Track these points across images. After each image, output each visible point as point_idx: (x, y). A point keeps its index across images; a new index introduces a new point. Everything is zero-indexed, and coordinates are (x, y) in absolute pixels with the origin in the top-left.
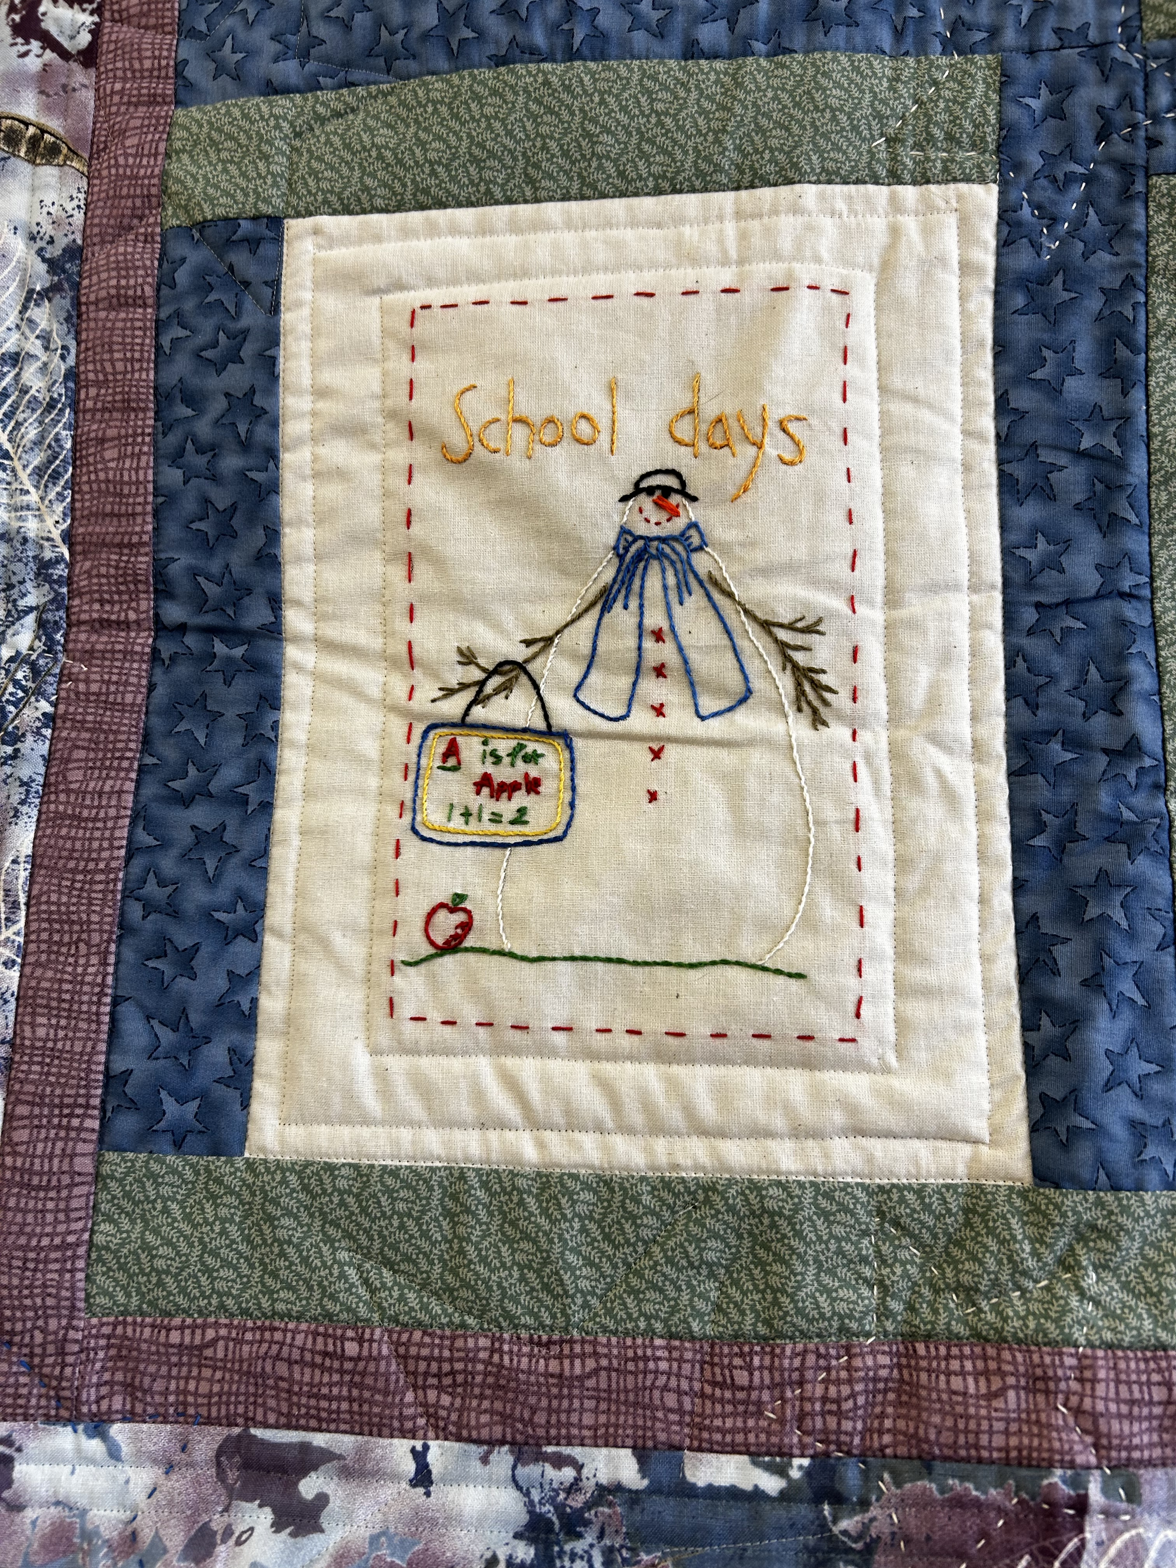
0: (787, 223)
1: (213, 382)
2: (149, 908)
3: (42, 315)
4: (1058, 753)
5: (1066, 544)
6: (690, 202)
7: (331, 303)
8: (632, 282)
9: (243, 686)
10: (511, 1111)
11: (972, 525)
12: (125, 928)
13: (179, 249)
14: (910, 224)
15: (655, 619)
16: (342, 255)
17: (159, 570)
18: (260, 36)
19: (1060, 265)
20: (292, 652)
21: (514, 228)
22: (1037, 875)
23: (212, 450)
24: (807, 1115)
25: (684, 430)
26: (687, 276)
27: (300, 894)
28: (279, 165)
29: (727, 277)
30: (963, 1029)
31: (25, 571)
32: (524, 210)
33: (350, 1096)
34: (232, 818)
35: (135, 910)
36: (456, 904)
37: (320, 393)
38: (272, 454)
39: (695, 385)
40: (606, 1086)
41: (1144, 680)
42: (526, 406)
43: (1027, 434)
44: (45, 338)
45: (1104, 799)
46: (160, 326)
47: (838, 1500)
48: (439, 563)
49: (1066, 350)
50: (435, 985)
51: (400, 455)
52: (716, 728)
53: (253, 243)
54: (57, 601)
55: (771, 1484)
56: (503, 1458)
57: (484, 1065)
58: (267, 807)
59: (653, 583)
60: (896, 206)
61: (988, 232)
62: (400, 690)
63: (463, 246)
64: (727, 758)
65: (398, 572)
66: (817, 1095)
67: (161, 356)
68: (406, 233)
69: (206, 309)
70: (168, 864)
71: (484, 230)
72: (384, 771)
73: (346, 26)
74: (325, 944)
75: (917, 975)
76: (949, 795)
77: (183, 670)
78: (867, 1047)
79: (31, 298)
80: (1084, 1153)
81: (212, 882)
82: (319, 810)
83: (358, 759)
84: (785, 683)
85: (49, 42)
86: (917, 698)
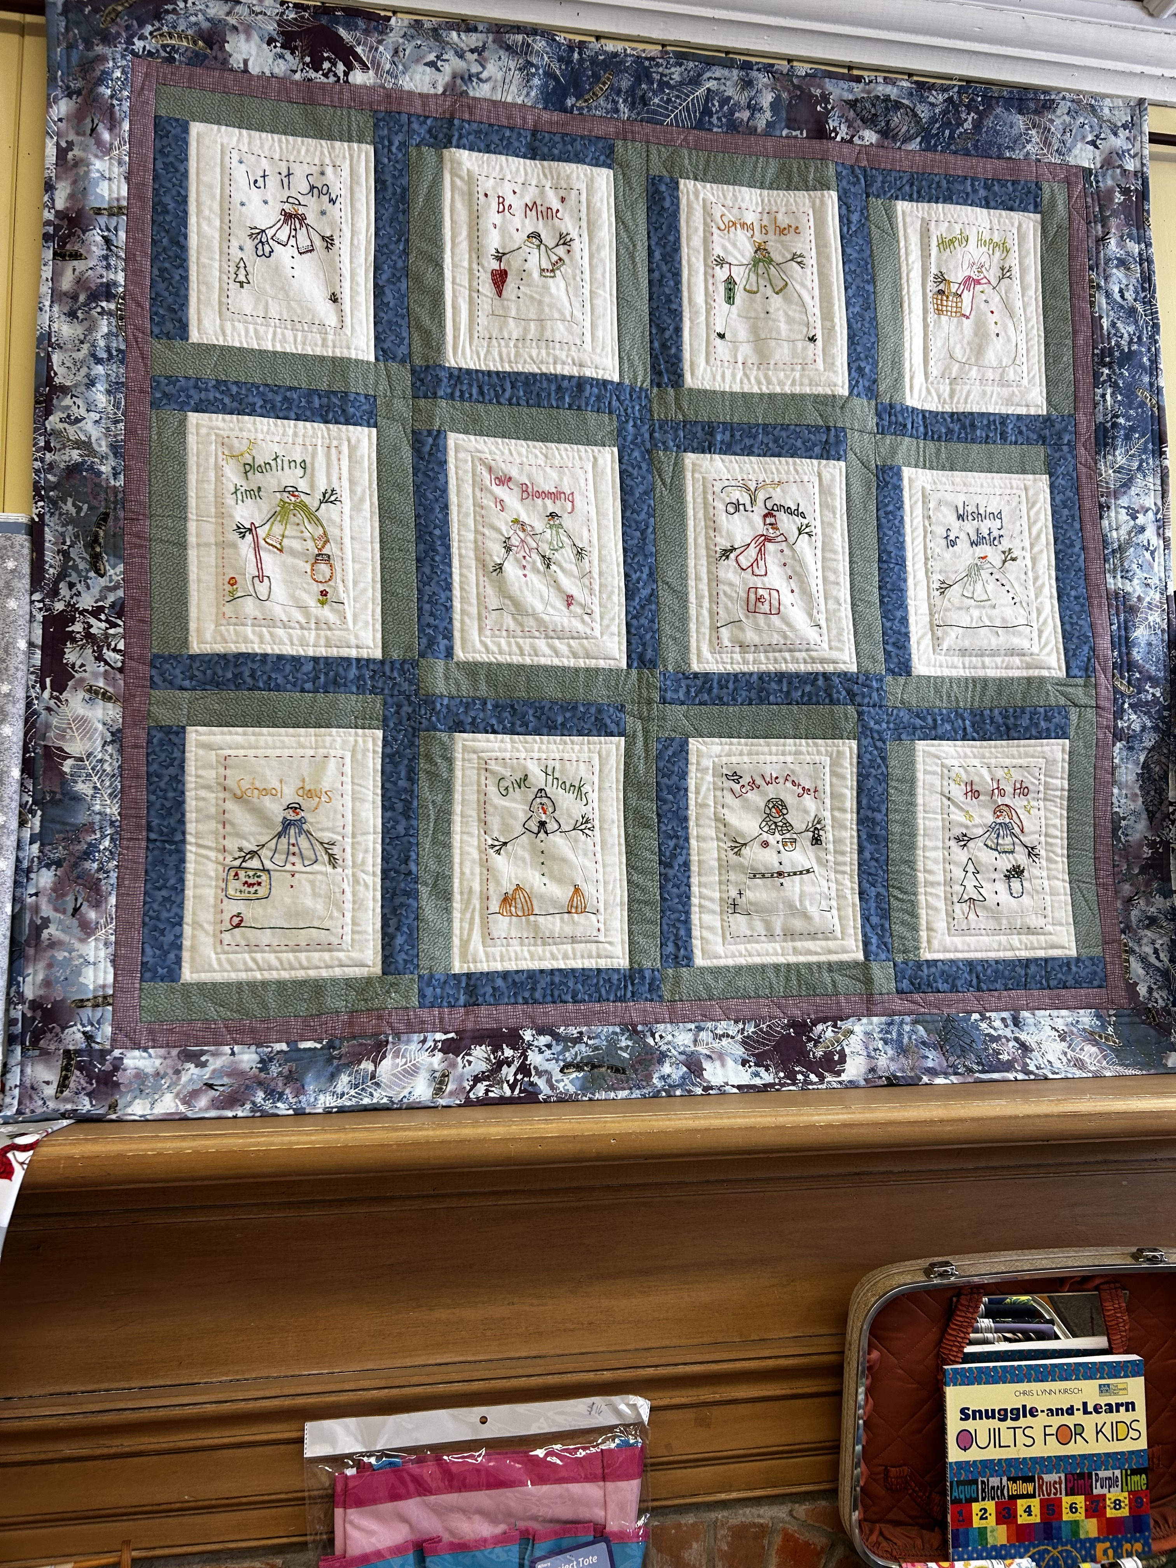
0: (328, 738)
1: (165, 772)
2: (151, 918)
3: (109, 748)
4: (392, 874)
5: (397, 822)
6: (302, 731)
7: (201, 752)
8: (286, 752)
9: (175, 857)
10: (254, 967)
11: (375, 817)
12: (144, 924)
13: (154, 733)
14: (360, 740)
15: (292, 841)
16: (203, 738)
17: (149, 823)
18: (178, 671)
19: (397, 752)
20: (188, 847)
21: (254, 734)
22: (386, 904)
23: (165, 791)
24: (329, 963)
25: (301, 792)
26: (301, 752)
27: (194, 914)
28: (185, 712)
29: (312, 753)
30: (367, 941)
31: (107, 824)
32: (257, 729)
33: (210, 965)
34: (173, 894)
35: (147, 919)
36: (238, 915)
37: (197, 776)
38: (183, 793)
39: (303, 781)
40: (278, 959)
41: (413, 856)
42: (258, 785)
43: (389, 794)
44: (111, 756)
45: (403, 885)
46: (148, 754)
47: (334, 1048)
48: (233, 825)
49: (399, 773)
50: (233, 935)
51: (222, 795)
52: (308, 869)
53: (177, 733)
54: (117, 832)
55: (319, 1046)
56: (253, 1048)
57: (247, 956)
58: (183, 890)
59: (292, 832)
60: (356, 735)
61: (380, 743)
62: (221, 858)
63: (239, 739)
64: (311, 877)
65: (220, 826)
66: (332, 958)
67: (148, 764)
68: (223, 733)
69: (162, 750)
70: (156, 906)
71: (245, 734)
72: (217, 879)
73: (204, 673)
74: (201, 926)
75: (357, 928)
76: (366, 885)
77: (156, 852)
78: (344, 946)
79: (105, 743)
80: (393, 967)
81: (169, 911)
82: (199, 891)
83: (210, 878)
84: (326, 858)
85: (107, 663)
86: (359, 861)
